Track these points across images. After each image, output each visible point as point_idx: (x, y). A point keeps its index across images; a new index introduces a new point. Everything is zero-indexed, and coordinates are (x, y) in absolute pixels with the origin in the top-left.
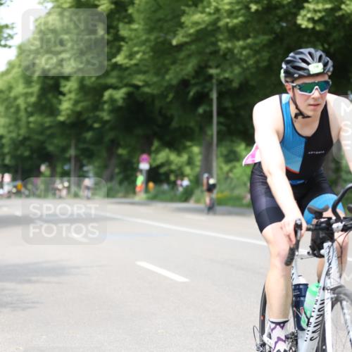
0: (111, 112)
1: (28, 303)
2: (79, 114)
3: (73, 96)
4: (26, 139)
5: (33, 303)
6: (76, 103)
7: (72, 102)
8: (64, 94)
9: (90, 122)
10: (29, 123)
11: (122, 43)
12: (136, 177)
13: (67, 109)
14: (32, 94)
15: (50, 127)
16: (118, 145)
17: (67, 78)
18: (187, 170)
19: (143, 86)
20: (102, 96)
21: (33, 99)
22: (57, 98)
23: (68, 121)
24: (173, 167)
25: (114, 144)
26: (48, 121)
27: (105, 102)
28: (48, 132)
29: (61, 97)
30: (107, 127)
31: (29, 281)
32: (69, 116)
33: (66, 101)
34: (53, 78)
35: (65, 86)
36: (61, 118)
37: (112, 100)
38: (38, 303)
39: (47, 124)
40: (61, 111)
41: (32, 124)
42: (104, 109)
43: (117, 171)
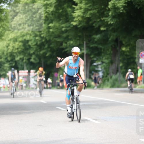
0: (114, 17)
2: (89, 19)
3: (83, 5)
4: (48, 42)
6: (86, 10)
7: (82, 10)
9: (96, 25)
10: (49, 28)
12: (137, 70)
13: (79, 16)
14: (51, 5)
15: (66, 31)
16: (122, 45)
20: (108, 5)
21: (51, 9)
22: (71, 7)
23: (79, 26)
25: (118, 43)
27: (109, 10)
28: (65, 35)
29: (74, 6)
30: (111, 29)
32: (80, 22)
33: (77, 10)
36: (74, 24)
37: (115, 8)
39: (63, 29)
40: (74, 18)
41: (51, 29)
42: (109, 15)
43: (121, 65)
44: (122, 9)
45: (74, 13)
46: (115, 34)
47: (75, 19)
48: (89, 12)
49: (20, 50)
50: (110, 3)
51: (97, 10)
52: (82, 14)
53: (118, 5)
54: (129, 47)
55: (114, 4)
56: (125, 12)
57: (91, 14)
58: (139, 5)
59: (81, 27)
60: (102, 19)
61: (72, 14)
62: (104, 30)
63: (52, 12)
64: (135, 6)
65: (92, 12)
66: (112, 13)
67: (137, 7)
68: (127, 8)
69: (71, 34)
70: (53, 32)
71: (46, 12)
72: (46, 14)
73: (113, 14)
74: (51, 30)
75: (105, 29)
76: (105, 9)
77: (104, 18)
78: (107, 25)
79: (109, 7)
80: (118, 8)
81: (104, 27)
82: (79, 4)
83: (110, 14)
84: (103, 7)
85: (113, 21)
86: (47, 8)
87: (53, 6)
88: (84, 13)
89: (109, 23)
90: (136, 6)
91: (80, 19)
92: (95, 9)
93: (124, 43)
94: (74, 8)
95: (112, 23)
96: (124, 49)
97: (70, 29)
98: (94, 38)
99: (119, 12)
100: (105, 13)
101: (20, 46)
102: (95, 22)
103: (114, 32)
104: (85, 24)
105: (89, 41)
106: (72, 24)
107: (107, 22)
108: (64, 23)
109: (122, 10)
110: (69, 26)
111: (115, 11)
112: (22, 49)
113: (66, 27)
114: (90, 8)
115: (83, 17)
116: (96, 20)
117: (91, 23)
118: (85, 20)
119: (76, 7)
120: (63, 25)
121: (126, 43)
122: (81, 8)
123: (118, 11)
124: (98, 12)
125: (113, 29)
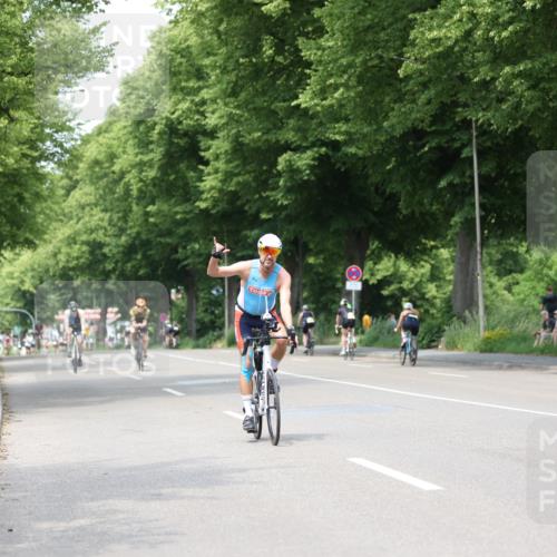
0: (289, 190)
1: (159, 535)
2: (234, 196)
3: (221, 165)
4: (146, 244)
5: (167, 534)
6: (229, 176)
7: (220, 176)
8: (206, 163)
9: (250, 209)
10: (147, 214)
11: (308, 71)
13: (212, 188)
14: (150, 164)
15: (185, 222)
16: (307, 251)
17: (212, 134)
18: (431, 290)
19: (346, 143)
20: (275, 163)
21: (152, 173)
22: (195, 169)
23: (213, 212)
24: (406, 285)
25: (298, 247)
26: (179, 211)
27: (279, 175)
28: (181, 231)
29: (201, 167)
30: (283, 216)
31: (159, 497)
32: (216, 202)
33: (209, 174)
34: (186, 134)
35: (208, 149)
36: (203, 205)
37: (292, 170)
38: (176, 534)
39: (178, 217)
40: (202, 192)
41: (152, 216)
42: (279, 187)
43: (305, 294)
44: (308, 172)
45: (203, 181)
46: (292, 227)
47: (204, 196)
48: (235, 180)
49: (82, 260)
50: (280, 160)
51: (253, 175)
52: (220, 184)
53: (299, 163)
54: (322, 256)
55: (290, 161)
56: (313, 178)
57: (239, 183)
58: (344, 163)
59: (218, 212)
60: (264, 195)
61: (198, 184)
62: (270, 219)
63: (153, 179)
64: (334, 165)
65: (240, 179)
66: (286, 181)
67: (339, 169)
68: (317, 171)
69: (197, 228)
70: (155, 225)
71: (141, 180)
72: (141, 184)
73: (289, 184)
74: (152, 220)
75: (270, 216)
76: (269, 171)
77: (268, 193)
78: (274, 208)
79: (279, 168)
80: (298, 171)
81: (268, 212)
82: (212, 163)
83: (281, 183)
84: (265, 168)
85: (287, 199)
86: (141, 171)
87: (156, 166)
88: (223, 181)
89: (279, 203)
90: (338, 165)
91: (216, 195)
92: (249, 172)
93: (312, 246)
94: (202, 171)
95: (285, 203)
96: (311, 260)
97: (193, 218)
98: (247, 237)
99: (301, 179)
100: (270, 182)
101: (83, 252)
102: (248, 201)
103: (291, 223)
104: (226, 206)
105: (236, 243)
106: (198, 207)
107: (275, 201)
108: (179, 205)
109: (308, 175)
110: (191, 211)
111: (291, 178)
112: (87, 259)
113: (185, 212)
114: (236, 171)
115: (221, 191)
116: (249, 197)
117: (239, 203)
118: (225, 198)
119: (207, 170)
120: (178, 209)
121: (316, 247)
122: (216, 171)
123: (297, 177)
124: (255, 179)
125: (288, 216)
